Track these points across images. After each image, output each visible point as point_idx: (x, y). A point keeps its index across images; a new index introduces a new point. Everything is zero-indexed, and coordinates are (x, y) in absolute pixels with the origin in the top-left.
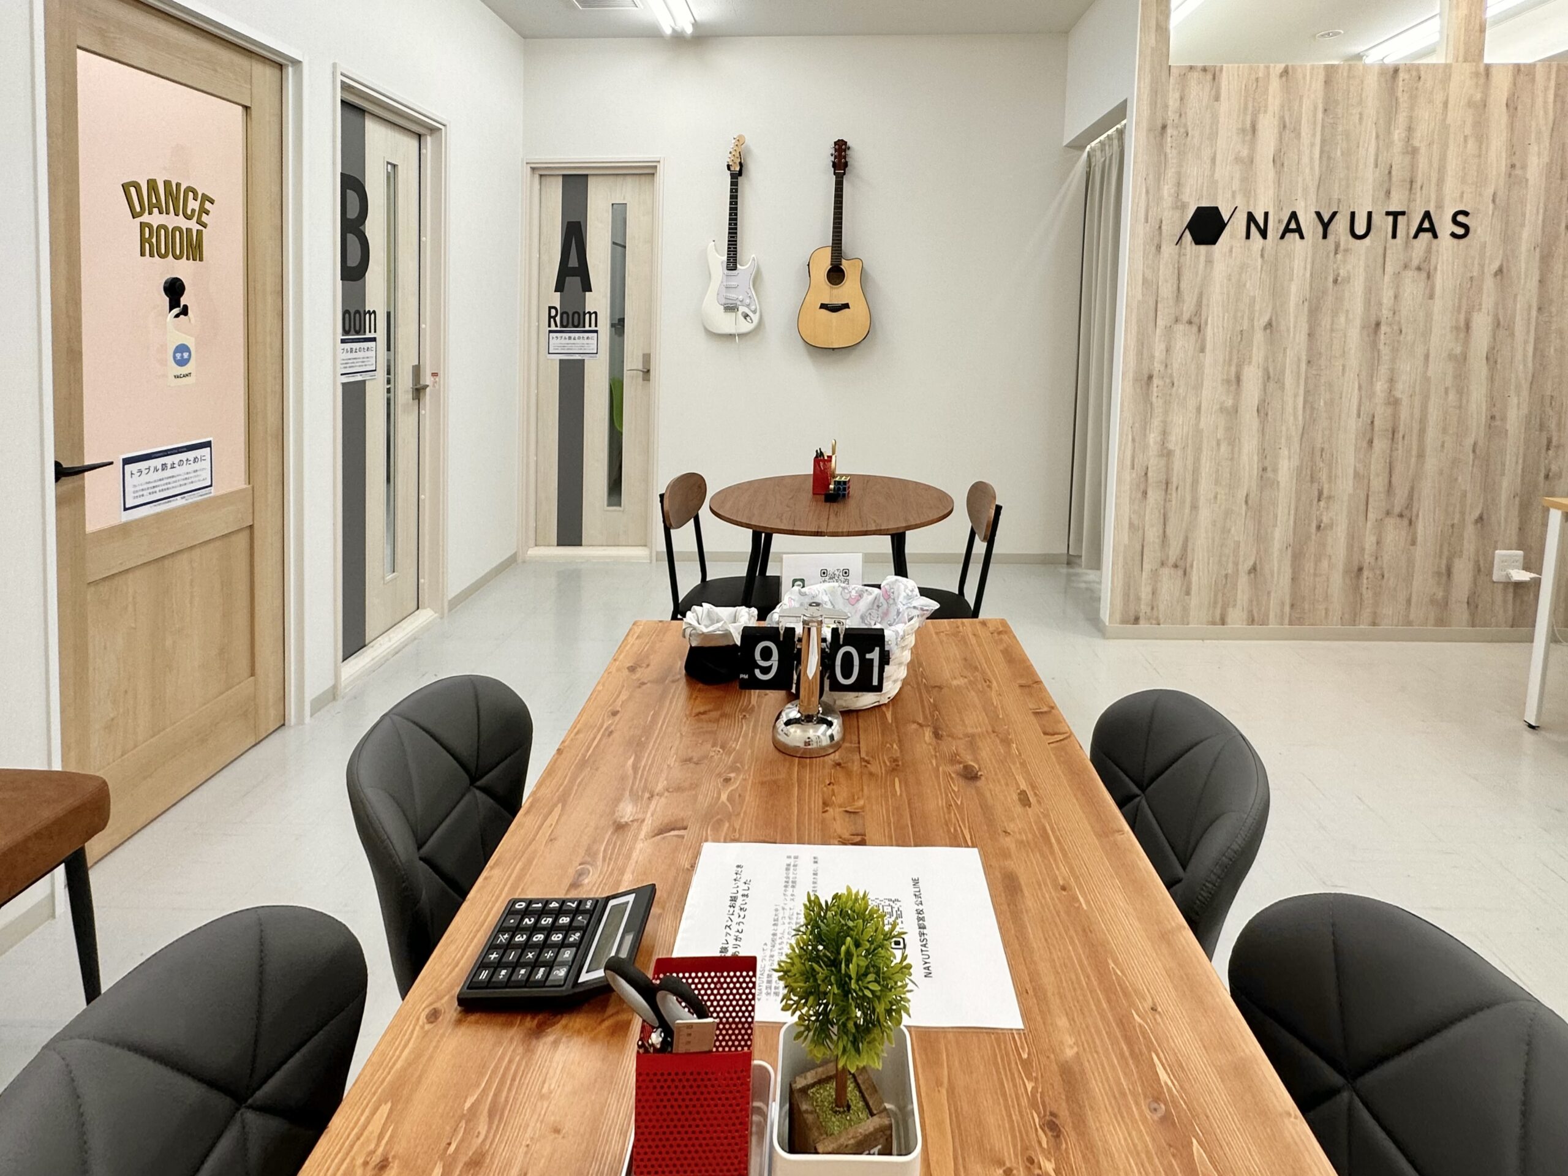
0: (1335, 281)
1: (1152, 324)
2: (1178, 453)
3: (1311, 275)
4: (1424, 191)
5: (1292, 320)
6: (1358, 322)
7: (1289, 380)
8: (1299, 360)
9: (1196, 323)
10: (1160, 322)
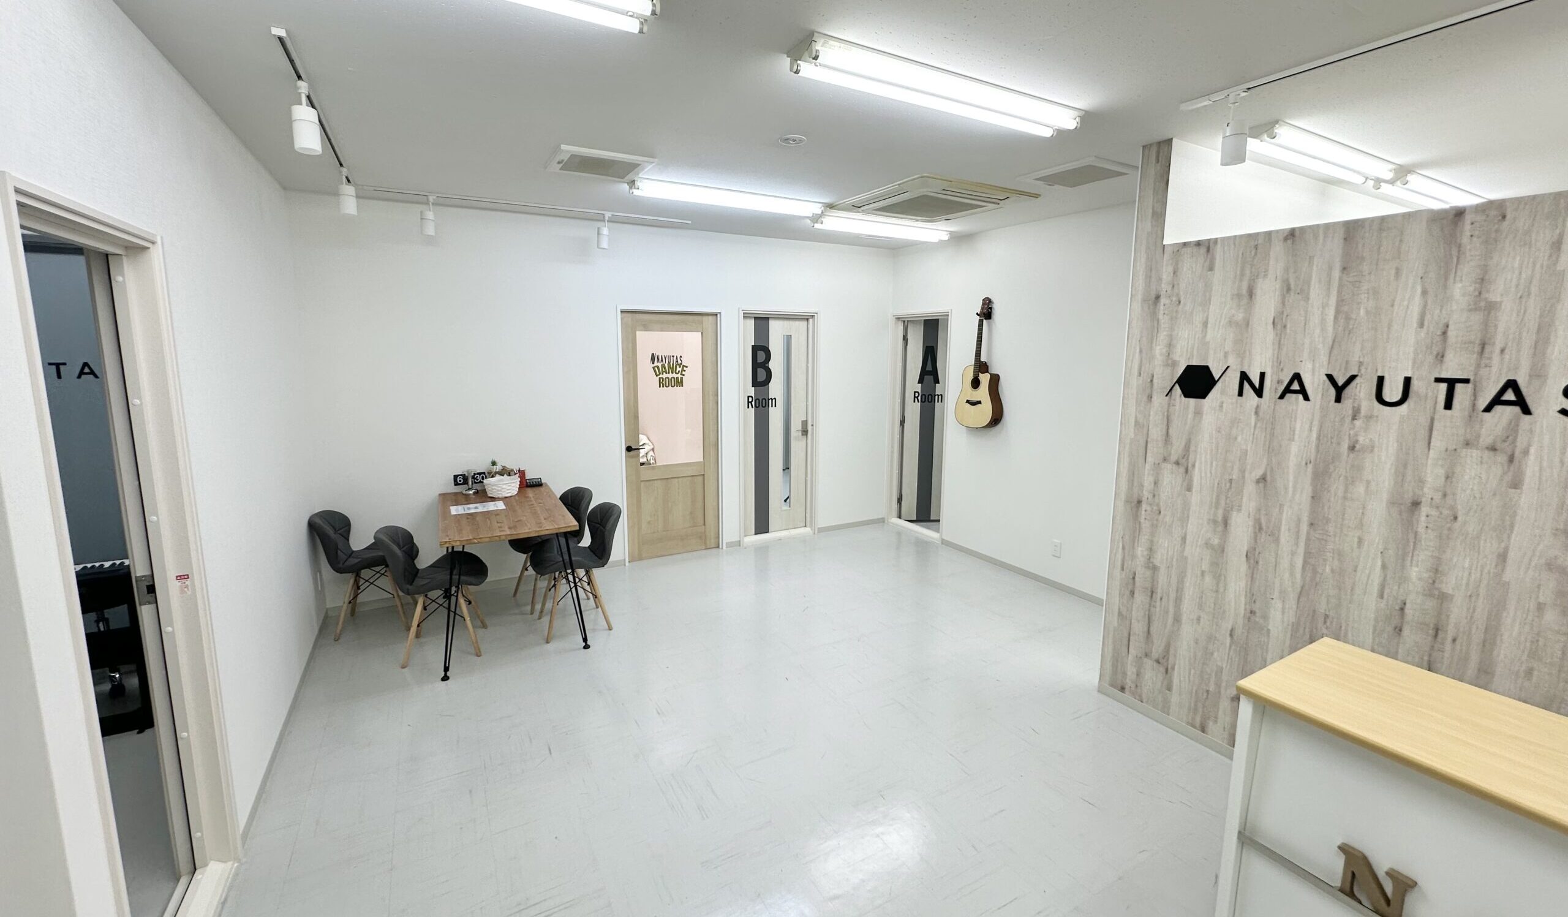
0: (1352, 448)
1: (1141, 460)
2: (1163, 571)
3: (1318, 438)
4: (1507, 357)
5: (1291, 478)
6: (1385, 496)
7: (1285, 537)
8: (1299, 520)
9: (1184, 464)
10: (1149, 459)
